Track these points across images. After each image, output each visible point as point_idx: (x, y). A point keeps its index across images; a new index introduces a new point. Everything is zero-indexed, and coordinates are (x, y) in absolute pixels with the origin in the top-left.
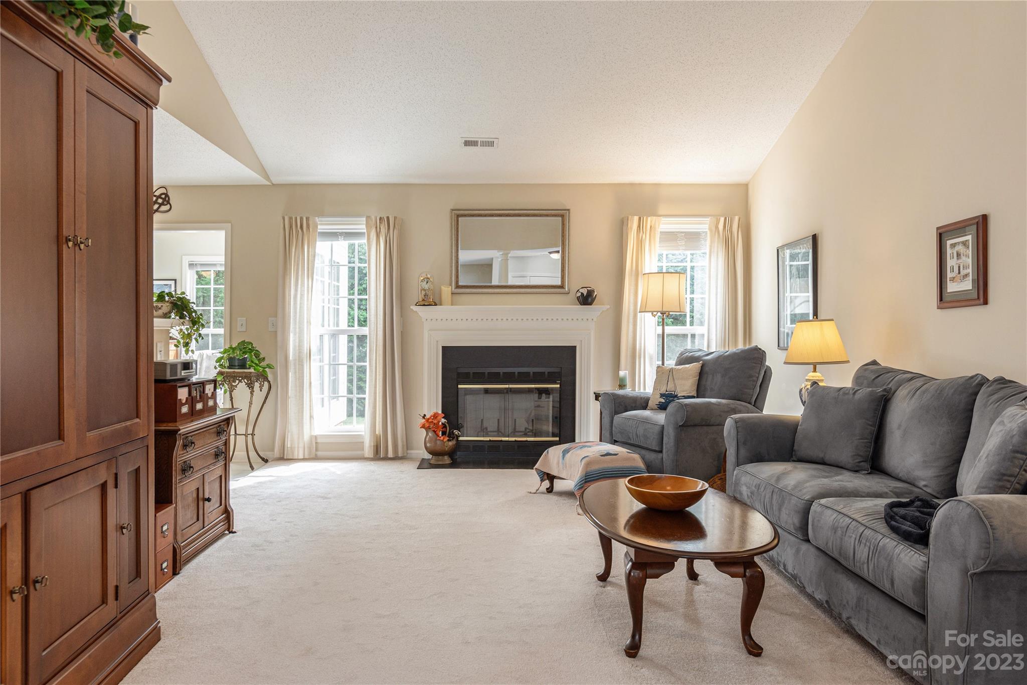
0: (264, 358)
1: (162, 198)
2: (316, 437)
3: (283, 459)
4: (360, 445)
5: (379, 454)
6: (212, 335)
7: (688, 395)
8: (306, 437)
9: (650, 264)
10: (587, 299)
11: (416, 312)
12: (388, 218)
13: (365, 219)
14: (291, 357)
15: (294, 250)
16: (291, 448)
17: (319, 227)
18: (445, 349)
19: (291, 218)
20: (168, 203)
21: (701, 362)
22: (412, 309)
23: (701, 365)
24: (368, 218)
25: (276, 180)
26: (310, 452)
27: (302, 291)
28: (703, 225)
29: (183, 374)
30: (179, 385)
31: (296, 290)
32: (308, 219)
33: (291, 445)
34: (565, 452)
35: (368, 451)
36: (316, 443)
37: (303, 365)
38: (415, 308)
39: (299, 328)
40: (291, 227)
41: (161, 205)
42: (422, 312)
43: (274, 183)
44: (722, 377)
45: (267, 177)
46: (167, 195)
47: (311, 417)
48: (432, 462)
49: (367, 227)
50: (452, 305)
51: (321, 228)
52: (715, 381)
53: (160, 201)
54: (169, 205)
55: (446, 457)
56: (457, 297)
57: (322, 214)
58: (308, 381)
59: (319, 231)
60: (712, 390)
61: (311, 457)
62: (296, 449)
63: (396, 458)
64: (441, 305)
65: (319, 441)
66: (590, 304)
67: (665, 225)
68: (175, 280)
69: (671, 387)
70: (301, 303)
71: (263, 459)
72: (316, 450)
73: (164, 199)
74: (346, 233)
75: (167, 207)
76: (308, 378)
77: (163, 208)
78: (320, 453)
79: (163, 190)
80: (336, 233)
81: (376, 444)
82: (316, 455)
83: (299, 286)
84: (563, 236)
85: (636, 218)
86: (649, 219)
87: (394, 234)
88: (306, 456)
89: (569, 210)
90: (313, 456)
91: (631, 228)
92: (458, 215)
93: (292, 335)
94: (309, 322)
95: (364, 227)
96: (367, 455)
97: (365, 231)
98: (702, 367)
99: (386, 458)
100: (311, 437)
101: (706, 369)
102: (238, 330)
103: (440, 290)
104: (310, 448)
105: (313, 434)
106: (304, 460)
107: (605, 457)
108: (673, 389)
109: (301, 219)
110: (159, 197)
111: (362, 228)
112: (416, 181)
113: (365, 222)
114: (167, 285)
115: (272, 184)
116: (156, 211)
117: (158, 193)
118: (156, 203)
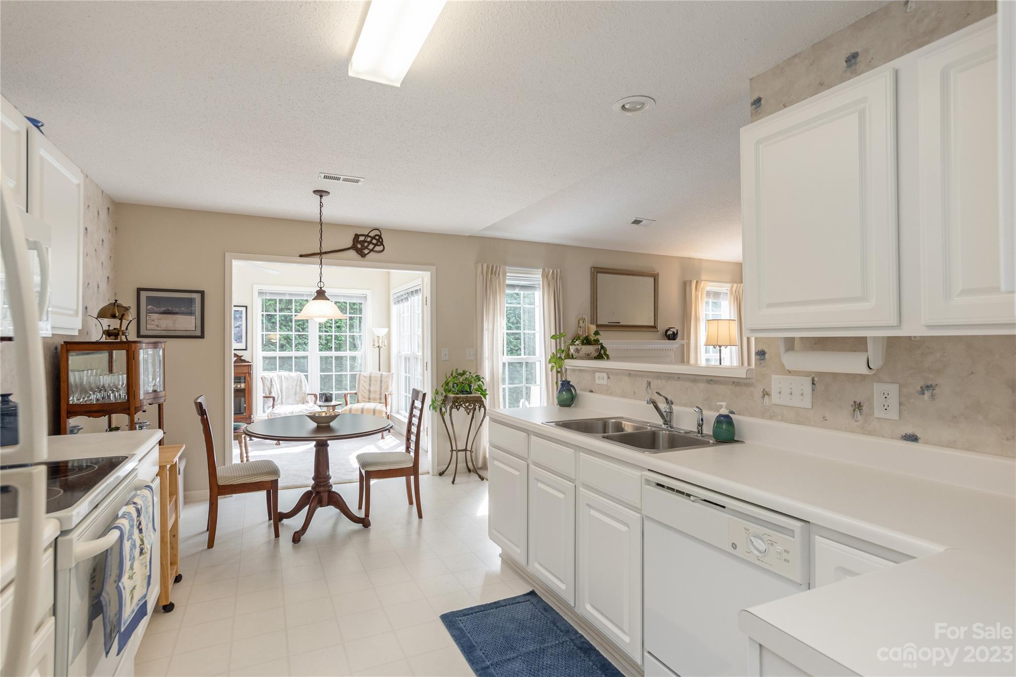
1: (376, 239)
6: (279, 357)
13: (541, 270)
20: (382, 244)
28: (725, 289)
41: (375, 245)
46: (380, 237)
53: (375, 242)
54: (382, 246)
59: (507, 277)
67: (709, 287)
68: (246, 307)
73: (378, 240)
75: (381, 248)
77: (378, 248)
79: (377, 232)
84: (655, 291)
85: (695, 282)
86: (702, 282)
89: (658, 273)
92: (597, 271)
102: (443, 359)
109: (493, 266)
110: (373, 238)
113: (541, 273)
114: (238, 311)
116: (372, 250)
117: (372, 234)
118: (370, 243)
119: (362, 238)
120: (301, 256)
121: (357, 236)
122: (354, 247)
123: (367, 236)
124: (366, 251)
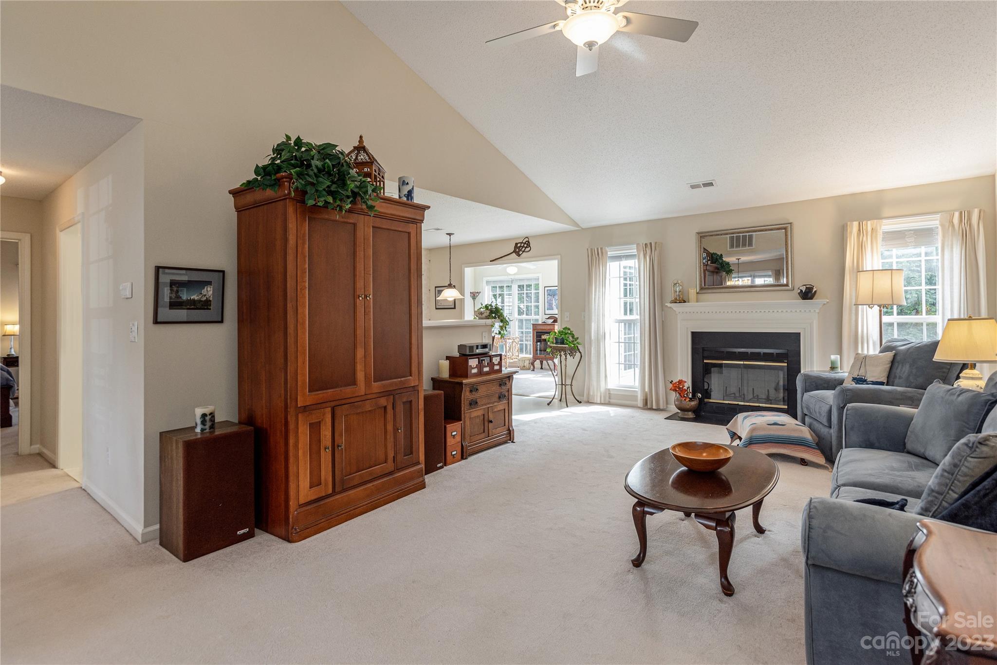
0: (578, 338)
2: (609, 390)
3: (589, 402)
4: (635, 398)
5: (647, 406)
7: (877, 380)
8: (602, 389)
9: (872, 261)
10: (807, 294)
11: (671, 307)
12: (651, 243)
13: (635, 246)
14: (593, 338)
15: (594, 269)
16: (593, 395)
17: (609, 253)
18: (693, 333)
19: (592, 249)
20: (529, 246)
21: (894, 352)
22: (667, 306)
23: (893, 354)
24: (638, 245)
25: (584, 226)
26: (605, 400)
27: (599, 295)
28: (933, 222)
29: (477, 351)
30: (469, 357)
31: (595, 295)
32: (601, 249)
33: (593, 394)
34: (745, 418)
35: (640, 403)
36: (609, 394)
37: (600, 343)
38: (669, 305)
39: (598, 319)
40: (592, 255)
41: (526, 248)
42: (676, 307)
43: (583, 228)
44: (910, 367)
45: (577, 225)
46: (528, 242)
47: (606, 376)
48: (680, 415)
49: (637, 251)
50: (697, 302)
51: (610, 254)
52: (903, 371)
53: (525, 245)
55: (690, 413)
56: (700, 296)
57: (611, 245)
58: (604, 353)
59: (609, 255)
60: (900, 378)
61: (606, 402)
62: (596, 396)
63: (658, 410)
64: (689, 302)
65: (611, 393)
66: (811, 298)
67: (888, 226)
69: (862, 373)
70: (598, 303)
71: (578, 401)
72: (610, 398)
73: (527, 244)
74: (627, 256)
75: (529, 249)
76: (604, 351)
77: (527, 249)
78: (612, 401)
79: (527, 239)
80: (620, 256)
81: (645, 398)
82: (609, 401)
83: (597, 292)
84: (786, 245)
85: (856, 224)
86: (869, 222)
87: (656, 255)
88: (602, 402)
89: (791, 223)
90: (607, 402)
91: (851, 233)
92: (701, 236)
93: (593, 324)
94: (603, 315)
95: (636, 250)
96: (639, 406)
97: (636, 253)
98: (895, 356)
99: (651, 409)
100: (606, 389)
101: (898, 358)
102: (565, 320)
103: (688, 290)
104: (605, 397)
105: (607, 387)
106: (601, 404)
107: (772, 426)
108: (863, 374)
110: (525, 243)
111: (634, 251)
112: (670, 216)
113: (636, 248)
115: (582, 228)
116: (524, 251)
117: (524, 242)
118: (523, 247)
119: (519, 245)
120: (491, 261)
121: (516, 244)
122: (514, 251)
123: (522, 243)
124: (521, 252)
